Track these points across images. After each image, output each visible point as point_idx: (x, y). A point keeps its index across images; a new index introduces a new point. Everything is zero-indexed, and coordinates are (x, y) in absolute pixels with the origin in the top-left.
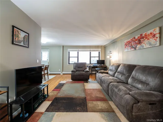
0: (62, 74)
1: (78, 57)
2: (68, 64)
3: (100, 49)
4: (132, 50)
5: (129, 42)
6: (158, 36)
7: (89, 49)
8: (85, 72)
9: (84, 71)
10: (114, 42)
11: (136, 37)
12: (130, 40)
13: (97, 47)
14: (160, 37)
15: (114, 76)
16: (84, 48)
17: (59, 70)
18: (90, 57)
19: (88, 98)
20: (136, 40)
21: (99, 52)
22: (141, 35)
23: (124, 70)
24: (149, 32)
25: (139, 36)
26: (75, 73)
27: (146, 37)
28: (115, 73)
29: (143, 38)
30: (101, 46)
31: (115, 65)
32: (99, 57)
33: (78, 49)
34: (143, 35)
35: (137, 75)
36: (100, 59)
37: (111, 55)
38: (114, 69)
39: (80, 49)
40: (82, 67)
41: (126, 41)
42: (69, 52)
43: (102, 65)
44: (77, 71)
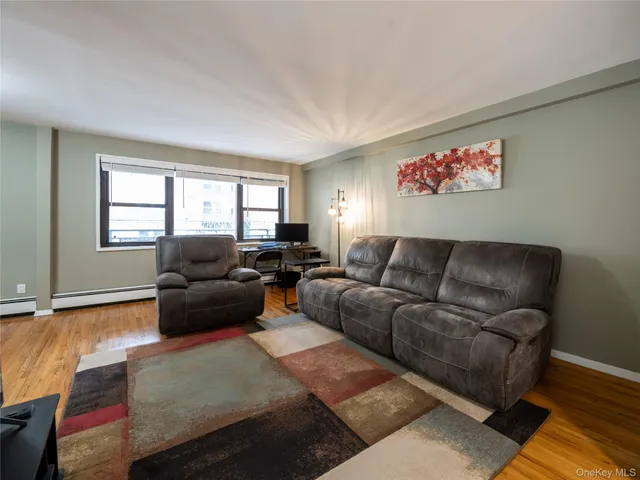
0: (51, 312)
1: (169, 206)
2: (99, 248)
3: (286, 178)
4: (425, 192)
5: (413, 169)
6: (497, 161)
7: (237, 172)
8: (243, 281)
9: (226, 277)
10: (352, 159)
11: (439, 156)
12: (416, 159)
13: (274, 166)
14: (502, 168)
15: (377, 284)
16: (210, 161)
17: (21, 288)
18: (240, 210)
19: (321, 391)
20: (439, 163)
21: (281, 191)
22: (454, 151)
23: (420, 260)
24: (475, 148)
25: (448, 152)
26: (186, 291)
27: (468, 159)
28: (380, 272)
29: (459, 160)
30: (292, 166)
31: (372, 241)
32: (281, 210)
33: (171, 165)
34: (460, 153)
35: (466, 269)
36: (287, 221)
37: (342, 204)
38: (370, 257)
39: (179, 166)
40: (214, 260)
41: (403, 162)
42: (104, 176)
43: (295, 244)
44: (191, 280)
